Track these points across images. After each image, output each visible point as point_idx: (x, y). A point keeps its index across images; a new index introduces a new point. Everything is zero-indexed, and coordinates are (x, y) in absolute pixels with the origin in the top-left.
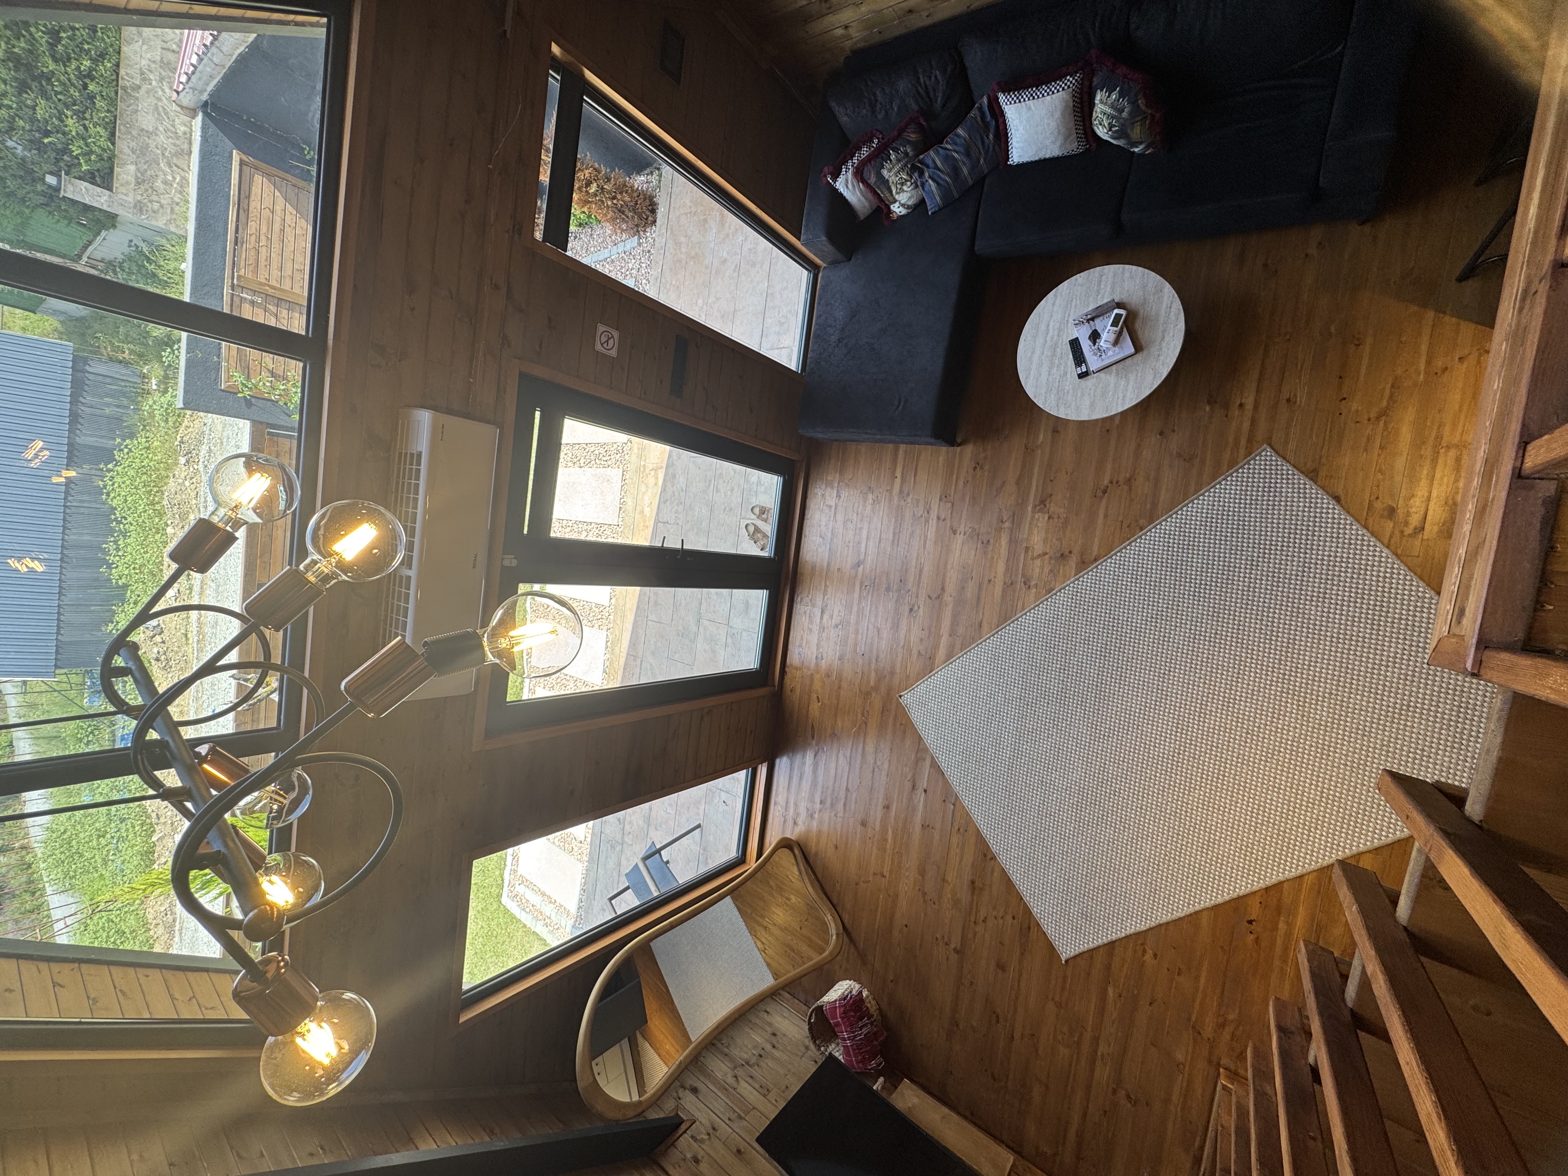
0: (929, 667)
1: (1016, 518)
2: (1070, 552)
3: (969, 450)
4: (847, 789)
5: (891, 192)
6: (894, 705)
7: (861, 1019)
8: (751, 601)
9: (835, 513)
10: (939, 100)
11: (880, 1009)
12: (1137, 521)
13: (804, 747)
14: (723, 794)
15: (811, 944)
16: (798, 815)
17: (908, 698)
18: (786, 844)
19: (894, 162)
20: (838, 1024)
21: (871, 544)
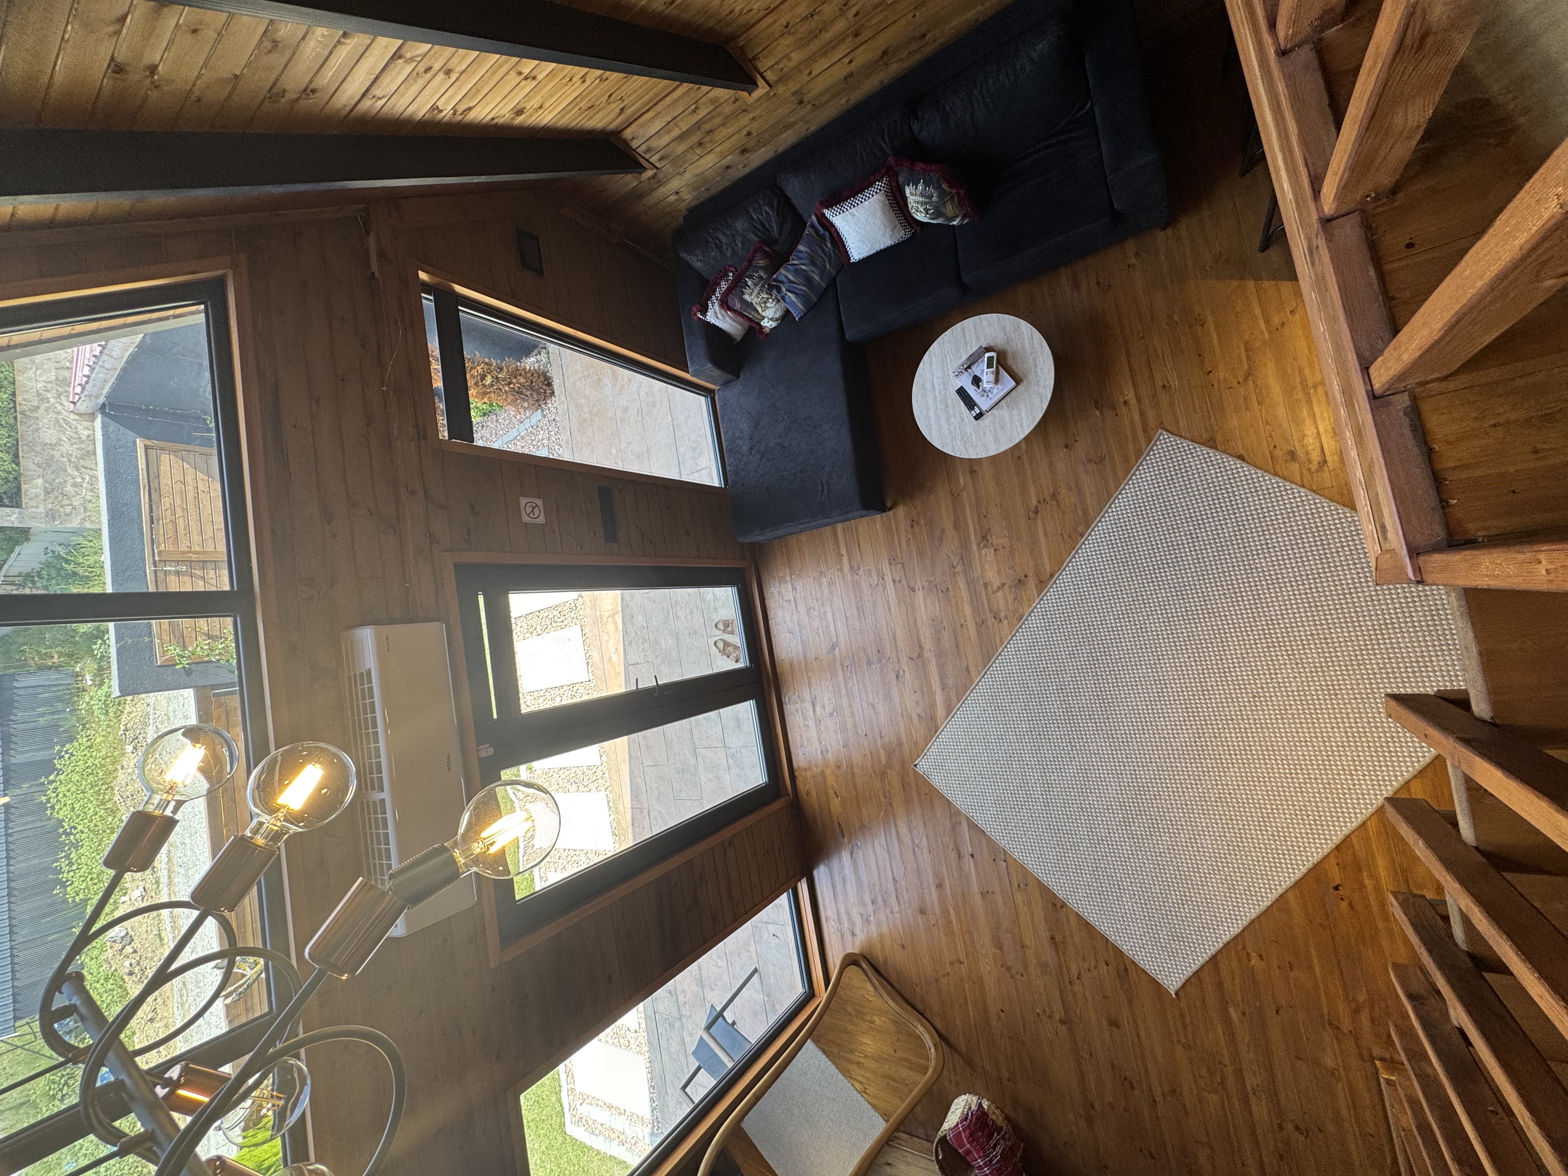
0: (932, 728)
1: (966, 560)
2: (1026, 576)
3: (901, 511)
4: (894, 880)
5: (757, 311)
6: (912, 778)
7: (990, 1137)
8: (740, 716)
9: (796, 606)
10: (775, 228)
11: (1007, 1118)
12: (1075, 530)
13: (838, 847)
14: (770, 927)
15: (911, 1066)
16: (853, 924)
17: (924, 765)
18: (851, 961)
19: (752, 287)
20: (968, 1152)
21: (839, 624)
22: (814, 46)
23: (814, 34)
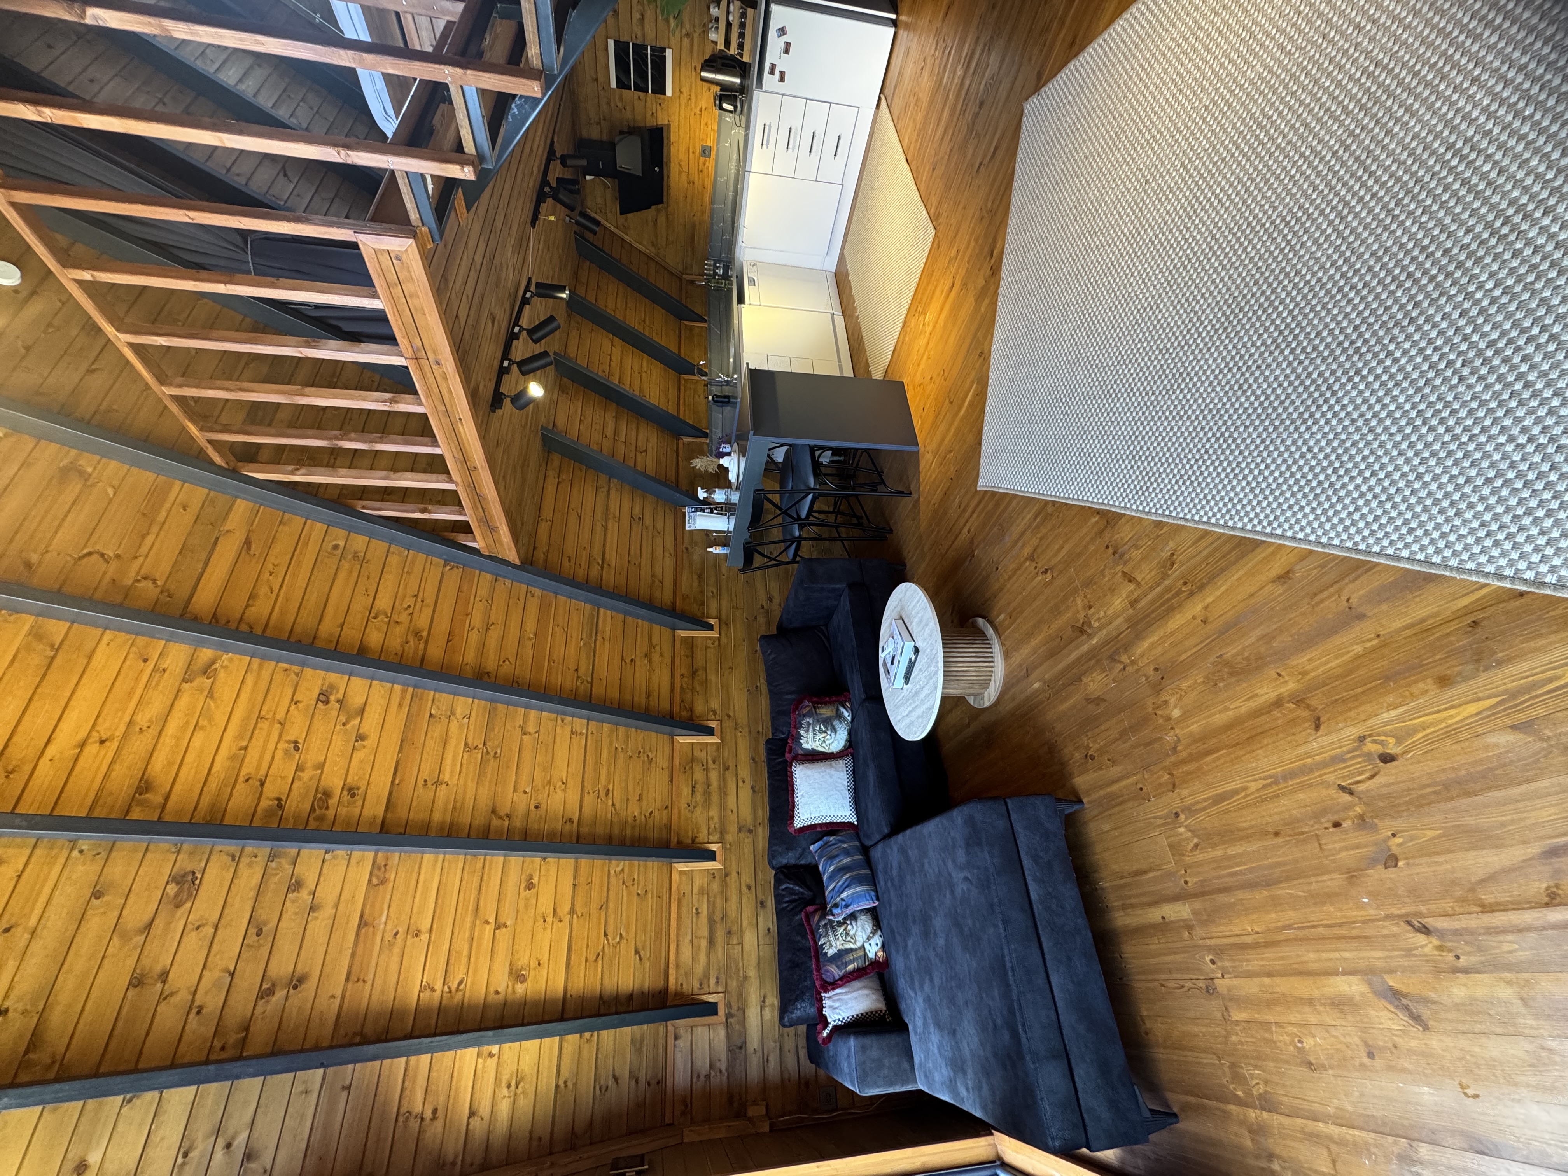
5: (851, 950)
10: (802, 890)
19: (826, 940)
22: (715, 798)
23: (707, 794)
